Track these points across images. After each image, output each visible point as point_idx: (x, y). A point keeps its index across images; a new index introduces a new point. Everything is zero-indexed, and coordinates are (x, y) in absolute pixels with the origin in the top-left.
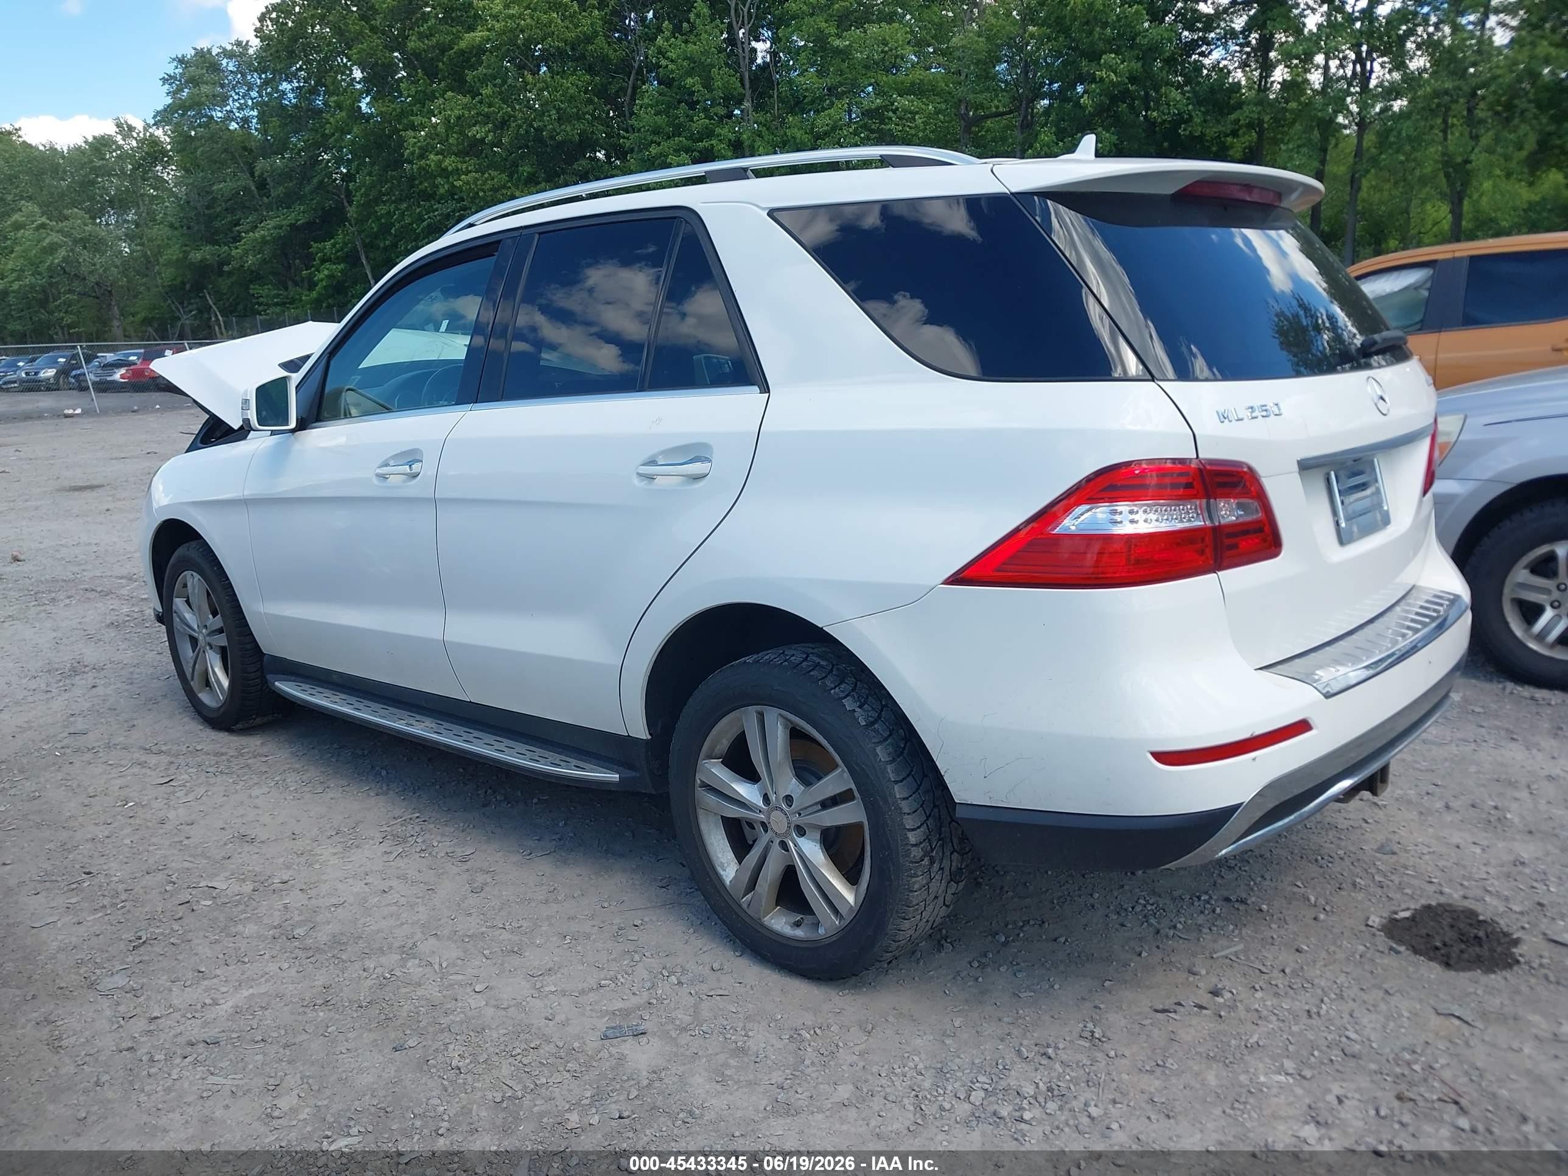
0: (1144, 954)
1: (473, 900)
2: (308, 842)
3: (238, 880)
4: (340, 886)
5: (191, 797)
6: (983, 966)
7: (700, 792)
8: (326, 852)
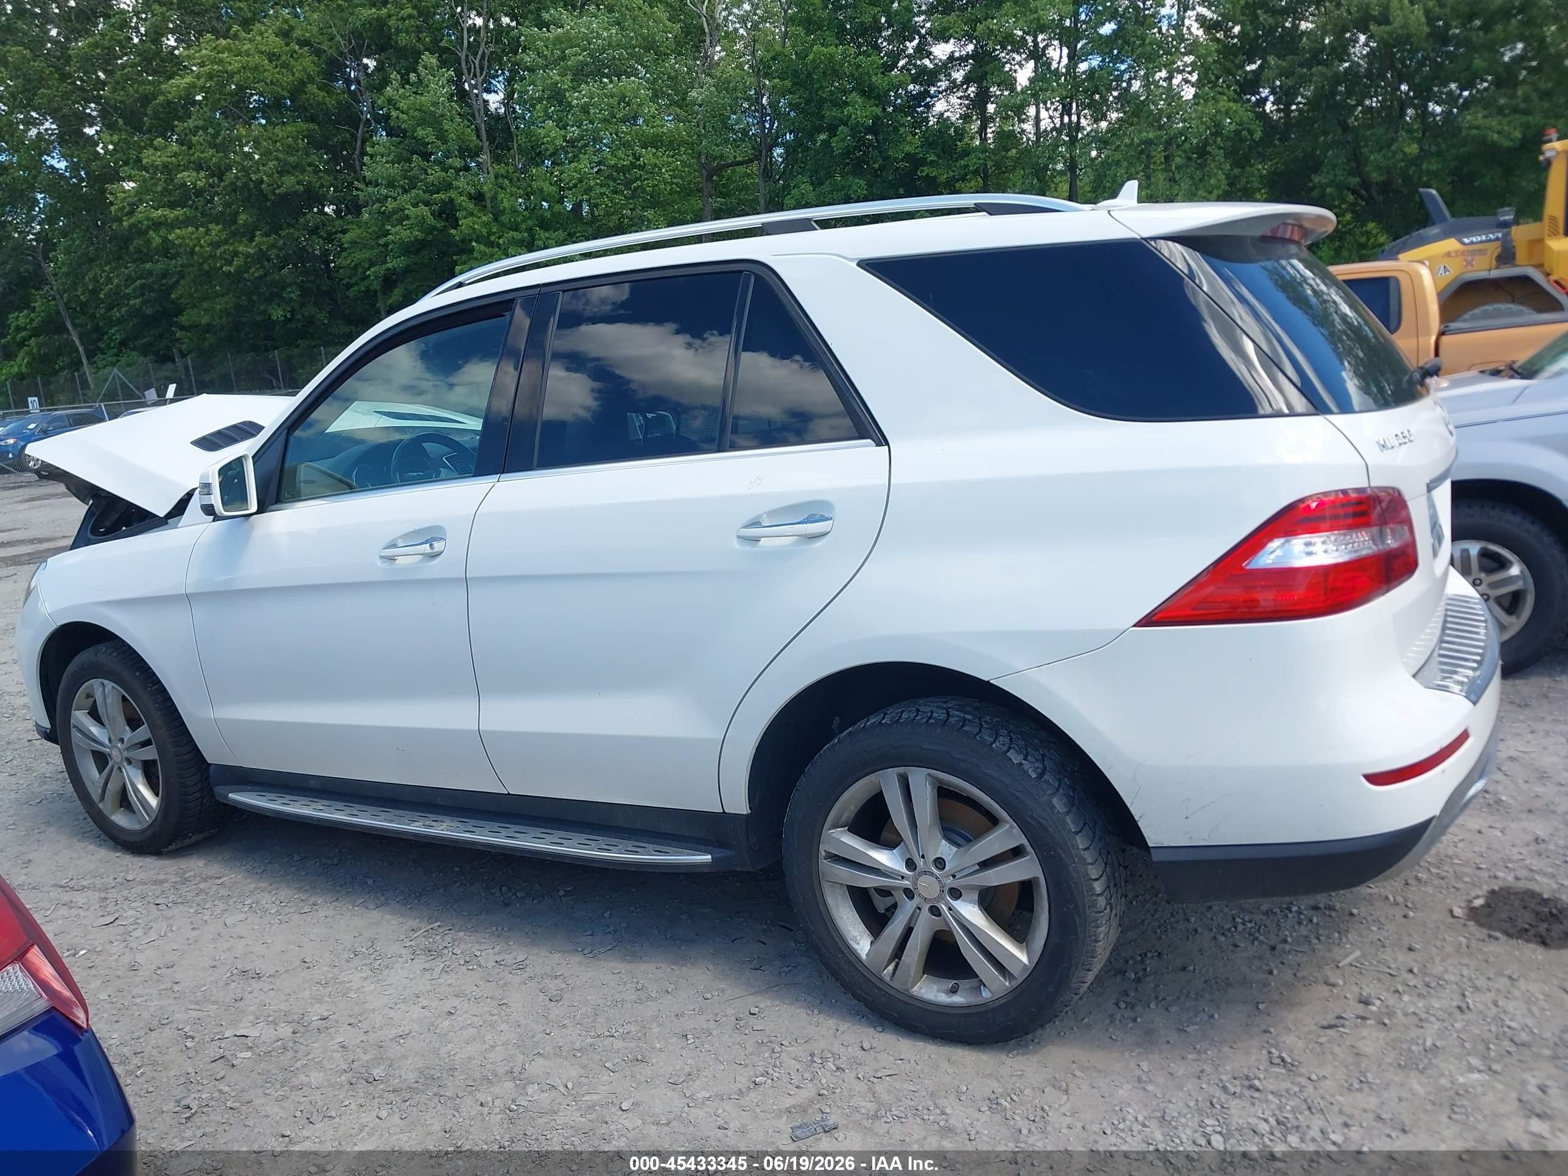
0: (1275, 972)
1: (556, 1011)
2: (326, 969)
3: (268, 1023)
4: (392, 1013)
5: (153, 936)
6: (1131, 1006)
7: (824, 864)
8: (355, 977)
